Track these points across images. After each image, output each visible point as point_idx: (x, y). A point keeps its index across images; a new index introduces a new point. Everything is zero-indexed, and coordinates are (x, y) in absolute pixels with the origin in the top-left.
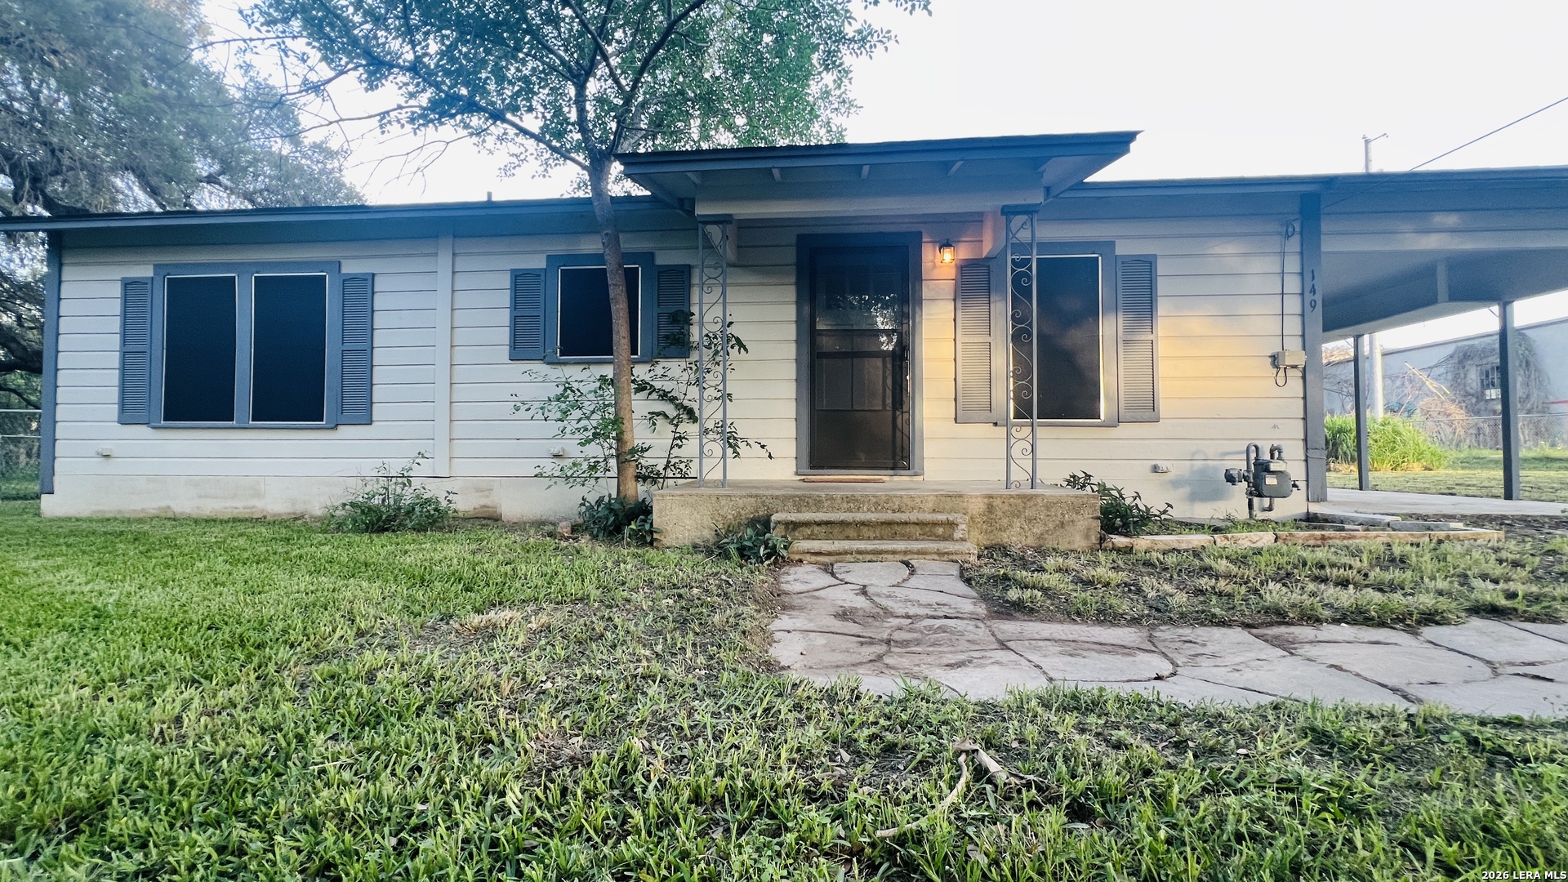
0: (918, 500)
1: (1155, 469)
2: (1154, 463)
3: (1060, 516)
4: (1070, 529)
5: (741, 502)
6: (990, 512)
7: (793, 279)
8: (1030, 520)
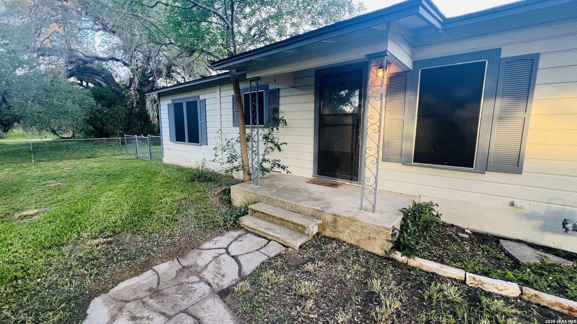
0: (306, 209)
1: (512, 204)
2: (512, 200)
3: (368, 234)
4: (373, 241)
5: (252, 195)
6: (335, 222)
7: (313, 92)
8: (353, 232)
